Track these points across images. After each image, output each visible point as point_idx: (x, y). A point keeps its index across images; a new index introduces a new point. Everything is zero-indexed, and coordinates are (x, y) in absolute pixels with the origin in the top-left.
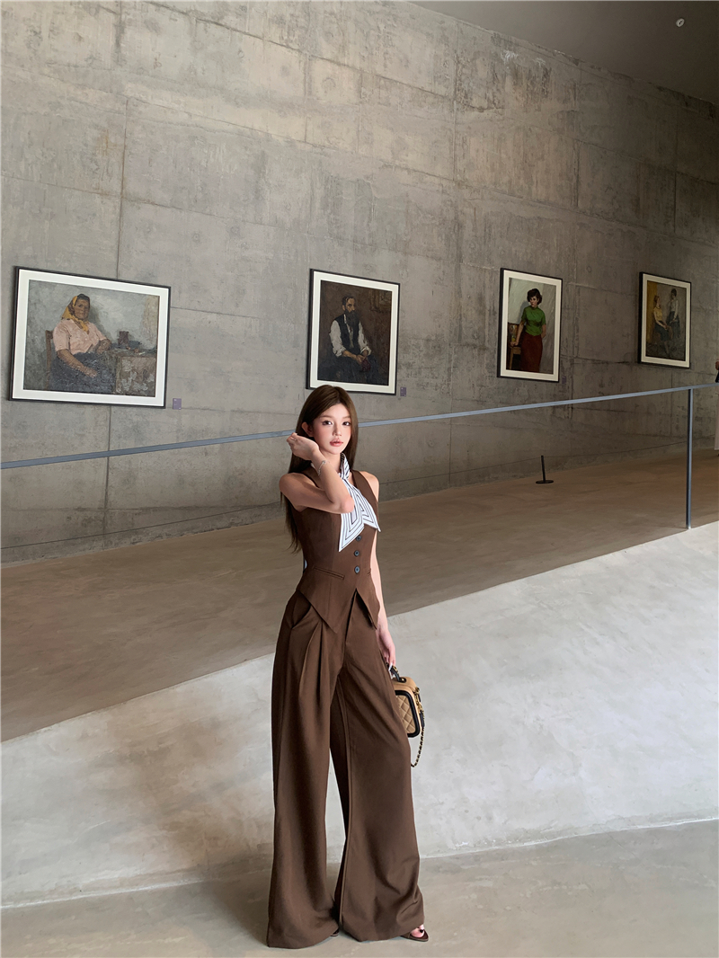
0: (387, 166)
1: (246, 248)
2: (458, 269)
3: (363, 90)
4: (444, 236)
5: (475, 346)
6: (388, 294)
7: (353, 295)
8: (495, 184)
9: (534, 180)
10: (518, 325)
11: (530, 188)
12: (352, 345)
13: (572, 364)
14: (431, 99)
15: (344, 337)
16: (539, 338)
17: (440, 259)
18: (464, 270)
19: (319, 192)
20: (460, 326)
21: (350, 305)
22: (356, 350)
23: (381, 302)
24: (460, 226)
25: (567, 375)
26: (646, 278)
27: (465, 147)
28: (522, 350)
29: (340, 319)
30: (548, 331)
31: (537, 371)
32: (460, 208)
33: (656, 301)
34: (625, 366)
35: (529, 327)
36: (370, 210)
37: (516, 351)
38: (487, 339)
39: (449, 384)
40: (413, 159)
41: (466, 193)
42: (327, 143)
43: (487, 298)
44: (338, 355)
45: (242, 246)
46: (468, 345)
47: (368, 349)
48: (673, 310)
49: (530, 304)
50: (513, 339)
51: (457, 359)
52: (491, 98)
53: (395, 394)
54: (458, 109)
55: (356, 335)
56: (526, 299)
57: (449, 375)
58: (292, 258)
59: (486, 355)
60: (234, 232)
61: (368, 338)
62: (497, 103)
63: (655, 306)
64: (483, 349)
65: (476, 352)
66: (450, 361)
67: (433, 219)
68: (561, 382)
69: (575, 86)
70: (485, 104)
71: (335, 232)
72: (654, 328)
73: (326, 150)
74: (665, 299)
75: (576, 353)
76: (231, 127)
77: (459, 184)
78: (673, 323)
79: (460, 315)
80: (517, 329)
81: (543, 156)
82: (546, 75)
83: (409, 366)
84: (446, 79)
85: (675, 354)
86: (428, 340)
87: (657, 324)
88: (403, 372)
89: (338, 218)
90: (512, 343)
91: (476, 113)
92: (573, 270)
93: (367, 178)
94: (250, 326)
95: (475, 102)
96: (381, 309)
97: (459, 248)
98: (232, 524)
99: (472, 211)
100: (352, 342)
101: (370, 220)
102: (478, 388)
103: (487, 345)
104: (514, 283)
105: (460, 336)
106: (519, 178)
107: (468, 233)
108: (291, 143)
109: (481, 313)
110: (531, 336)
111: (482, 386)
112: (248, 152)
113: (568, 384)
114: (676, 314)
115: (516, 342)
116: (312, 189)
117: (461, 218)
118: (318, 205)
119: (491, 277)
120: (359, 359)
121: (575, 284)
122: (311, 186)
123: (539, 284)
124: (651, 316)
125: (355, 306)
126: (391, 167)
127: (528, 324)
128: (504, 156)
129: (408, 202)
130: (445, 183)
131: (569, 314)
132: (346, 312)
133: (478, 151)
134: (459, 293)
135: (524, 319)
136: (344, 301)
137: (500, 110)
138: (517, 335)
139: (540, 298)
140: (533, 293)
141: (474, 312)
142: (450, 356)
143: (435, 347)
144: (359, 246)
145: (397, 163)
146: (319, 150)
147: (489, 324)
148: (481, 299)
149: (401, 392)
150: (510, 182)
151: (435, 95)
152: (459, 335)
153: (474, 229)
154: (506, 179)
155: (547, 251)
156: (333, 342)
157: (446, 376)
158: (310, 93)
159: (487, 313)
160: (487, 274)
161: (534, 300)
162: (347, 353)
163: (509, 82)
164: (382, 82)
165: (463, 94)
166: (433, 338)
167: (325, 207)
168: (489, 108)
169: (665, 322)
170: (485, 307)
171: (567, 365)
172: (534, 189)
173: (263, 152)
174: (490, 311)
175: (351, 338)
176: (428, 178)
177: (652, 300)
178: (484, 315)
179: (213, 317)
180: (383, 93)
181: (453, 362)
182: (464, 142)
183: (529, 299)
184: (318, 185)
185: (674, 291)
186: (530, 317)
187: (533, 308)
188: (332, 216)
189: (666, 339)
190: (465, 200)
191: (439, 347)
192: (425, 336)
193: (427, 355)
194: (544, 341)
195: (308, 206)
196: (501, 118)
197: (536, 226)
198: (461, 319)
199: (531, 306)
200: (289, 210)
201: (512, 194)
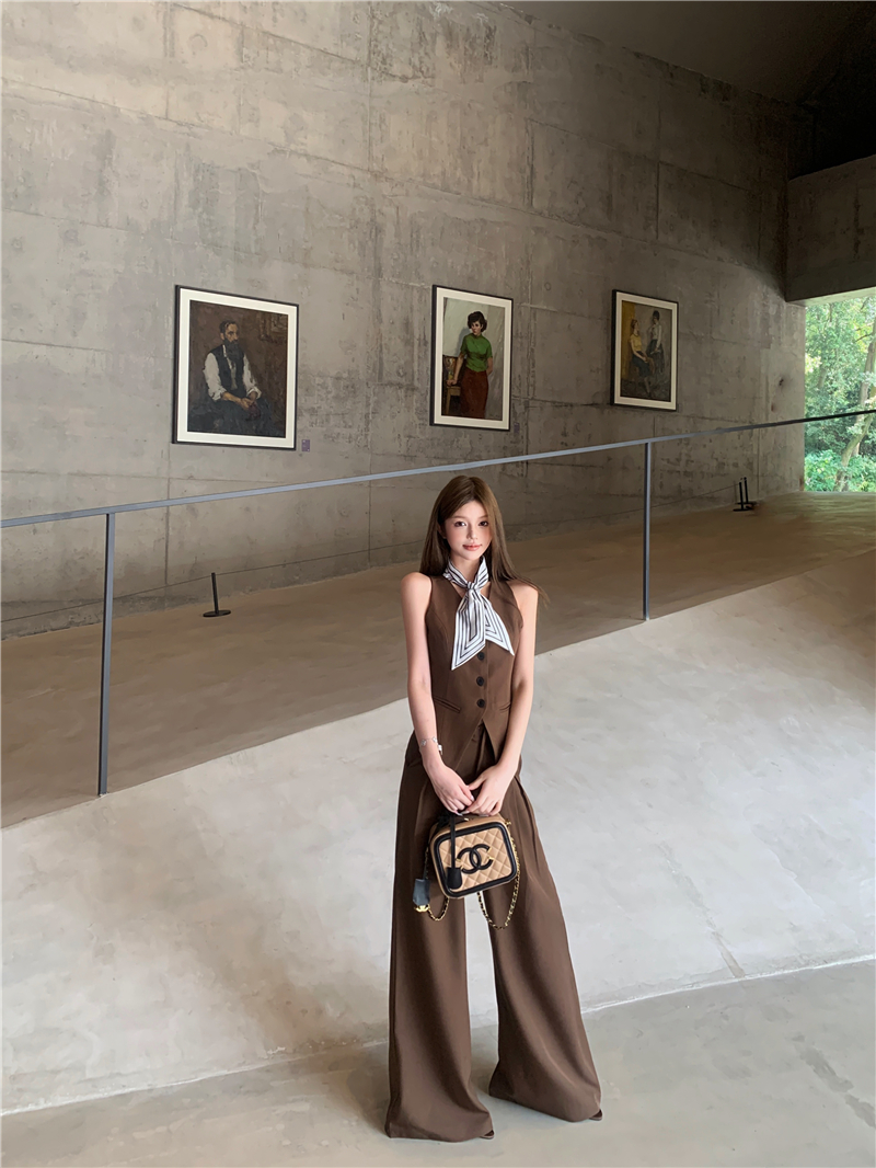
0: (278, 151)
1: (87, 259)
2: (376, 287)
3: (245, 51)
4: (357, 244)
5: (400, 386)
6: (283, 319)
7: (235, 319)
8: (423, 176)
9: (475, 170)
10: (456, 358)
11: (469, 181)
12: (235, 386)
13: (527, 407)
14: (336, 64)
15: (224, 374)
16: (484, 374)
17: (352, 273)
18: (385, 288)
19: (187, 184)
20: (381, 359)
21: (231, 333)
22: (241, 391)
23: (274, 329)
24: (379, 230)
25: (520, 421)
26: (620, 297)
27: (384, 127)
28: (462, 391)
29: (217, 351)
30: (496, 366)
31: (482, 417)
32: (377, 208)
33: (633, 327)
34: (594, 409)
35: (470, 361)
36: (257, 209)
37: (455, 392)
38: (416, 377)
39: (366, 435)
40: (313, 142)
41: (386, 188)
42: (196, 121)
43: (416, 325)
44: (216, 398)
45: (81, 255)
46: (390, 384)
47: (257, 390)
48: (655, 337)
49: (471, 331)
50: (450, 377)
51: (377, 402)
52: (417, 63)
53: (294, 449)
54: (373, 79)
55: (240, 372)
56: (466, 326)
57: (367, 423)
58: (150, 271)
59: (415, 397)
60: (70, 237)
61: (256, 375)
62: (424, 69)
63: (632, 333)
64: (411, 388)
65: (402, 393)
66: (368, 405)
67: (342, 220)
68: (512, 431)
69: (527, 49)
70: (409, 72)
71: (210, 236)
72: (631, 360)
73: (195, 129)
74: (645, 324)
75: (531, 394)
76: (63, 98)
77: (377, 176)
78: (656, 354)
79: (381, 346)
80: (455, 363)
81: (486, 140)
82: (490, 34)
83: (313, 411)
84: (357, 39)
85: (657, 393)
86: (338, 378)
87: (634, 356)
88: (305, 420)
89: (212, 217)
90: (449, 382)
91: (398, 84)
92: (527, 288)
93: (252, 166)
94: (94, 361)
95: (396, 69)
96: (273, 338)
97: (377, 258)
98: (71, 623)
99: (393, 211)
100: (234, 381)
101: (257, 221)
102: (404, 440)
103: (416, 383)
104: (450, 304)
105: (381, 373)
106: (456, 169)
107: (389, 239)
108: (146, 120)
109: (408, 342)
110: (473, 373)
111: (410, 437)
112: (88, 132)
113: (522, 432)
114: (658, 343)
115: (453, 379)
116: (177, 181)
117: (379, 219)
118: (185, 201)
119: (420, 297)
120: (245, 403)
121: (529, 305)
122: (176, 175)
123: (483, 305)
124: (627, 345)
125: (237, 333)
126: (284, 152)
127: (469, 356)
128: (434, 139)
129: (308, 198)
130: (357, 174)
131: (522, 344)
132: (226, 341)
133: (400, 133)
134: (378, 317)
135: (465, 350)
136: (223, 328)
137: (429, 80)
138: (454, 371)
139: (484, 325)
140: (476, 318)
141: (399, 341)
142: (368, 398)
143: (349, 387)
144: (242, 255)
145: (293, 147)
146: (185, 130)
147: (419, 357)
148: (407, 325)
149: (302, 445)
150: (444, 173)
151: (343, 59)
152: (379, 370)
153: (397, 235)
154: (438, 170)
155: (493, 263)
156: (208, 382)
157: (363, 425)
158: (173, 55)
159: (416, 342)
160: (415, 291)
161: (477, 327)
162: (228, 396)
163: (441, 42)
164: (271, 41)
165: (380, 58)
166: (345, 375)
167: (194, 204)
168: (414, 77)
169: (644, 352)
170: (413, 335)
171: (520, 409)
172: (475, 182)
173: (109, 132)
174: (419, 339)
175: (233, 376)
176: (334, 168)
177: (629, 323)
178: (413, 346)
179: (41, 351)
180: (272, 56)
181: (372, 406)
182: (382, 120)
183: (470, 325)
184: (185, 174)
185: (656, 313)
186: (471, 347)
187: (475, 337)
188: (205, 216)
189: (646, 375)
190: (384, 197)
191: (353, 387)
192: (333, 373)
193: (337, 397)
194: (491, 379)
195: (172, 202)
196: (431, 89)
197: (478, 231)
198: (381, 351)
199: (472, 334)
200: (146, 208)
201: (446, 189)
